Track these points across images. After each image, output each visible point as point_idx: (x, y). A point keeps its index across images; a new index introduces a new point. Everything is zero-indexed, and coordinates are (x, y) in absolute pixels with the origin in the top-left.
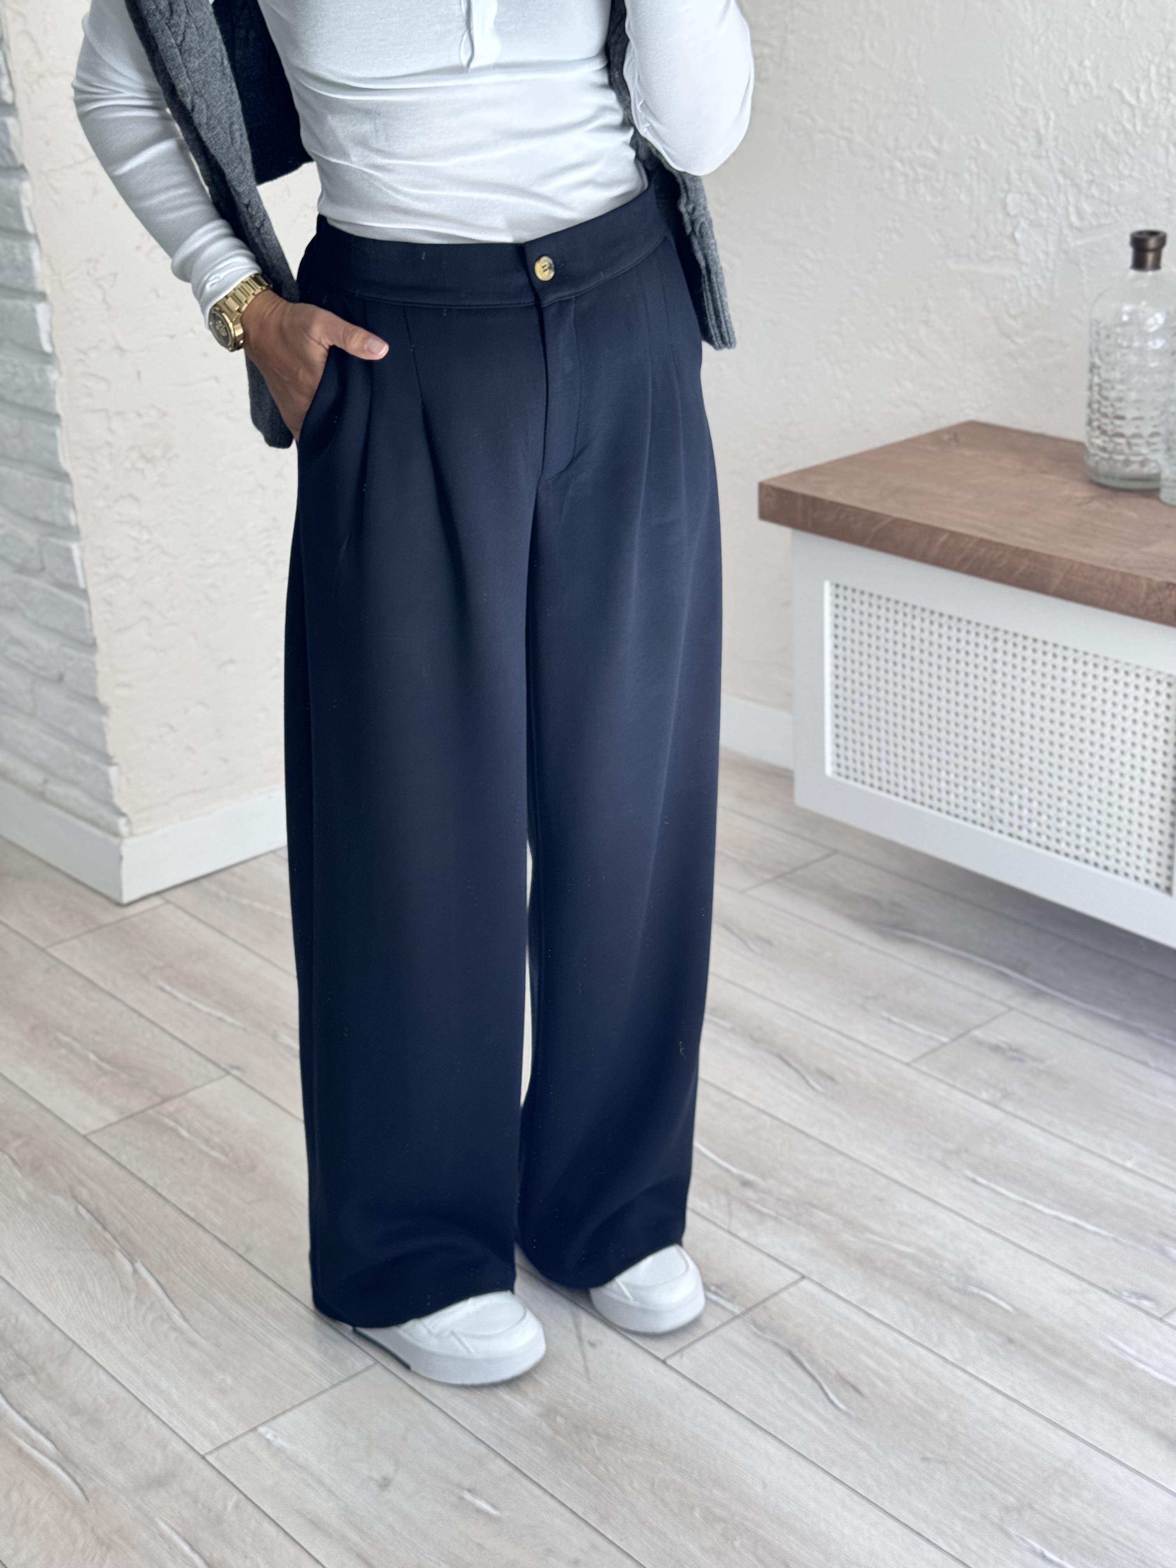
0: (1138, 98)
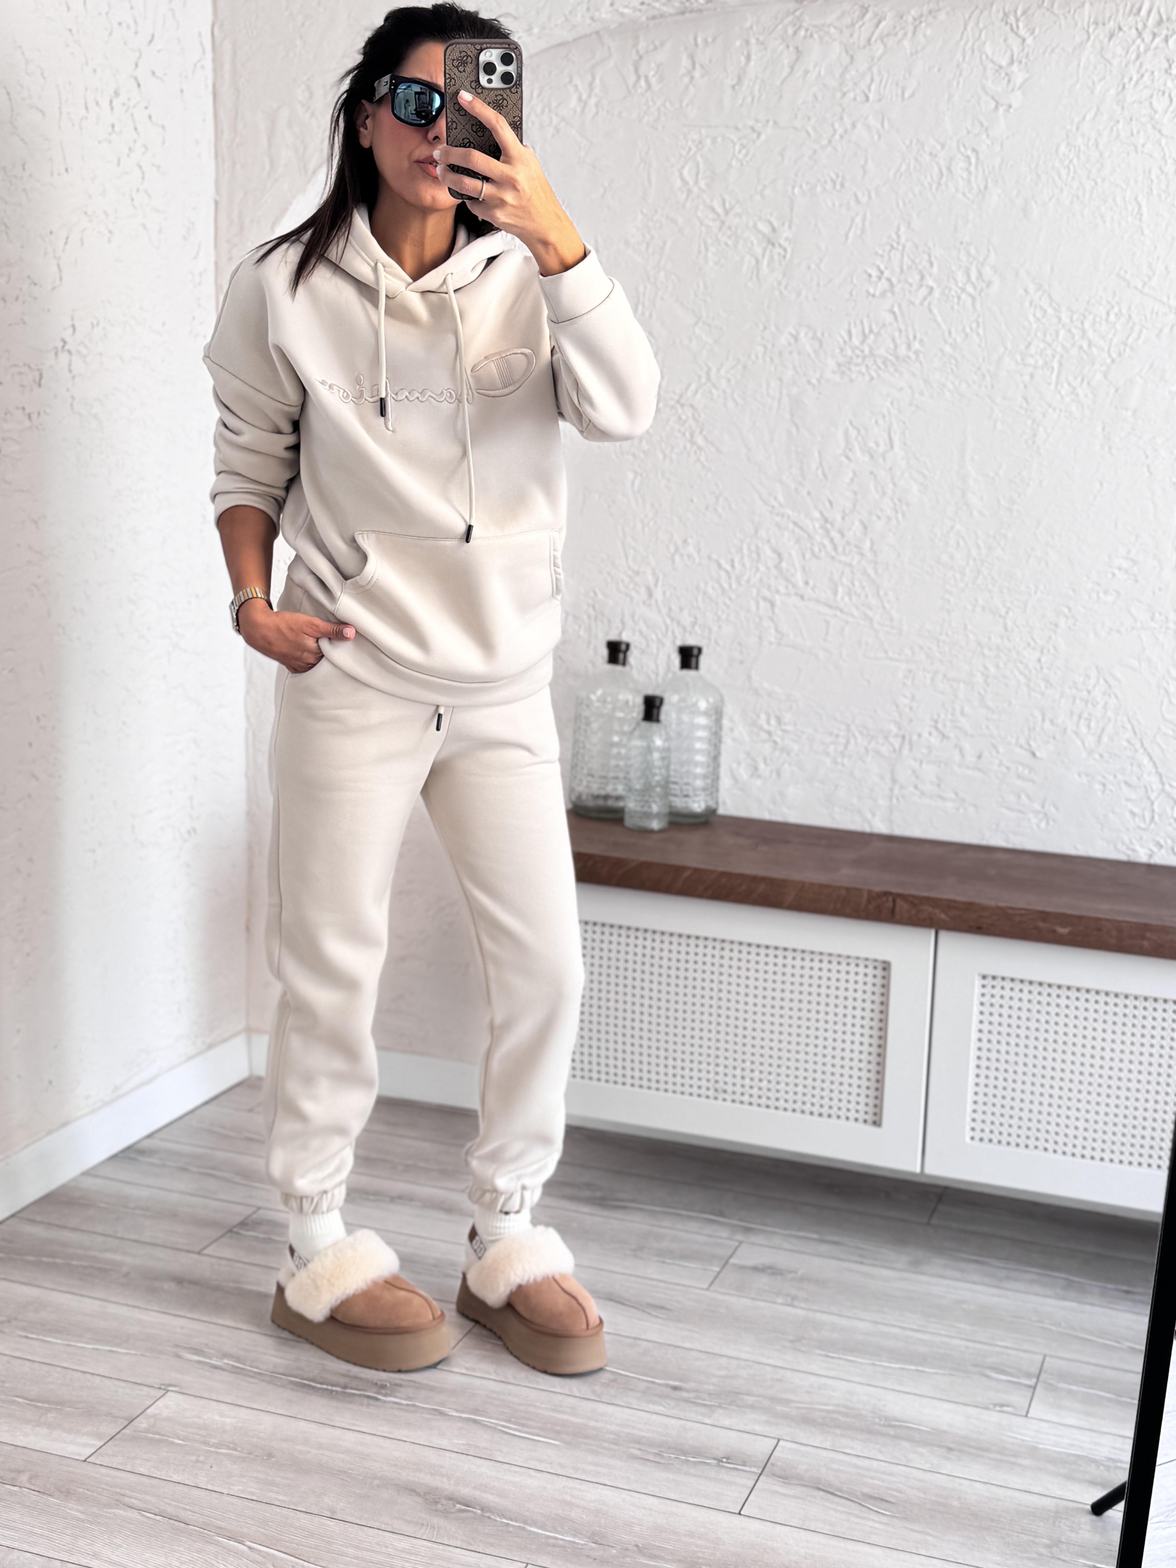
0: (733, 566)
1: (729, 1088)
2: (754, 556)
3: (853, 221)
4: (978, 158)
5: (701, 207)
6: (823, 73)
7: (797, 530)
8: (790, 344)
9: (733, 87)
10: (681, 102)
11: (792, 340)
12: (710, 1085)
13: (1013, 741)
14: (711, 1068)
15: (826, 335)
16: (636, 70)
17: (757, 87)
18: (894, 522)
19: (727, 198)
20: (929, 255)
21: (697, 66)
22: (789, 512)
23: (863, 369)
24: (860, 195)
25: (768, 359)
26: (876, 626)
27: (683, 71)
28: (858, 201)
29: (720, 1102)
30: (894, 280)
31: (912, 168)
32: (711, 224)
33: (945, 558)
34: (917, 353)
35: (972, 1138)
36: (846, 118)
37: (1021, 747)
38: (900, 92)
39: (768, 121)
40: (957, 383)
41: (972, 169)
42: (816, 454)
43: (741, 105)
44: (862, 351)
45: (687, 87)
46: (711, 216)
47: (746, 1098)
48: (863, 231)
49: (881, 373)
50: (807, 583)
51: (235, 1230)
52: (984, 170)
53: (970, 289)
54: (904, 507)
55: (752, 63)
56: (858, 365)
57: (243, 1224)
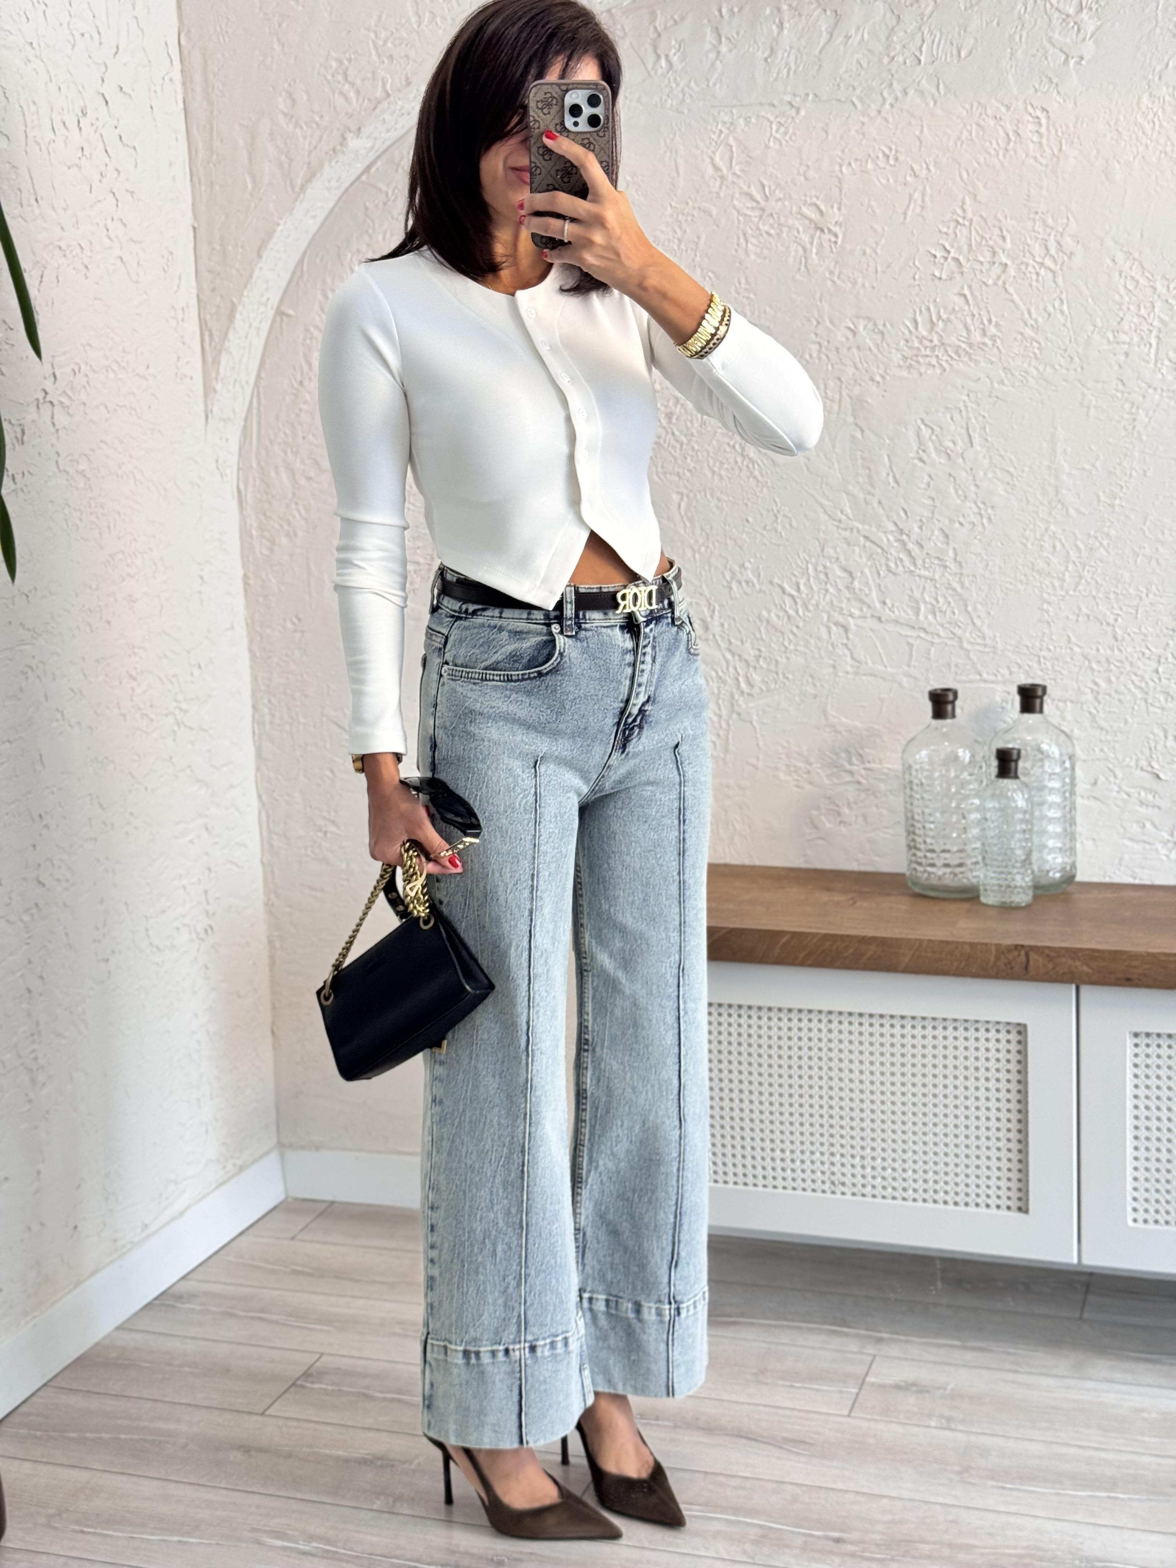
1: (848, 1180)
2: (822, 576)
3: (911, 197)
4: (1048, 118)
5: (737, 195)
6: (866, 36)
7: (868, 544)
8: (848, 339)
9: (766, 60)
10: (708, 80)
11: (850, 335)
12: (825, 1178)
13: (1133, 764)
14: (825, 1158)
15: (888, 326)
16: (655, 48)
17: (792, 58)
18: (980, 528)
19: (766, 183)
20: (1001, 230)
21: (723, 39)
22: (860, 526)
23: (934, 361)
24: (916, 167)
25: (824, 357)
26: (966, 645)
27: (707, 46)
28: (916, 176)
29: (838, 1196)
30: (961, 259)
31: (974, 134)
32: (749, 212)
33: (1041, 564)
34: (993, 338)
35: (1135, 1220)
36: (895, 84)
37: (1142, 769)
38: (955, 52)
39: (808, 95)
40: (1041, 368)
41: (1043, 130)
42: (886, 458)
43: (776, 79)
44: (931, 341)
45: (713, 64)
46: (749, 204)
47: (868, 1190)
48: (923, 208)
49: (953, 363)
50: (884, 603)
51: (299, 1382)
52: (1056, 131)
53: (1048, 262)
54: (990, 511)
55: (785, 32)
56: (927, 356)
57: (307, 1375)
